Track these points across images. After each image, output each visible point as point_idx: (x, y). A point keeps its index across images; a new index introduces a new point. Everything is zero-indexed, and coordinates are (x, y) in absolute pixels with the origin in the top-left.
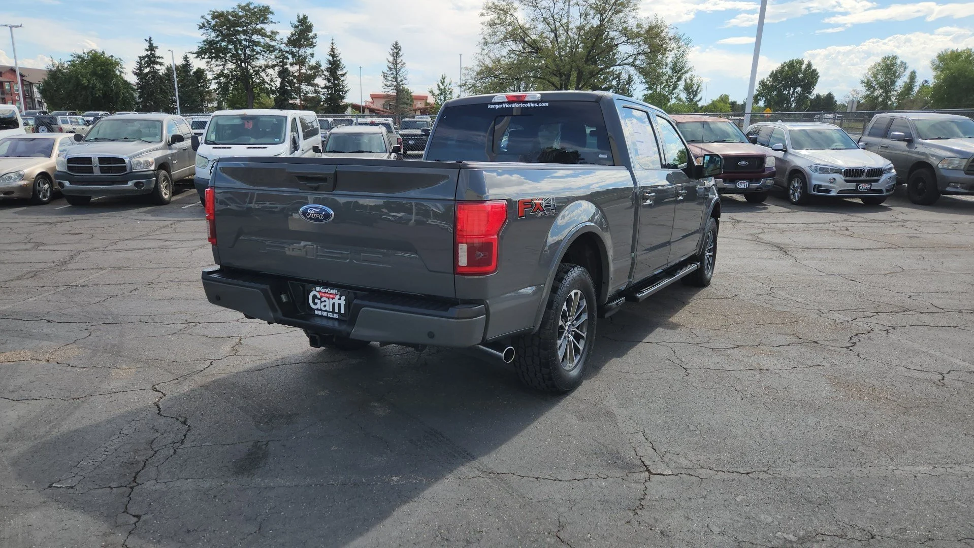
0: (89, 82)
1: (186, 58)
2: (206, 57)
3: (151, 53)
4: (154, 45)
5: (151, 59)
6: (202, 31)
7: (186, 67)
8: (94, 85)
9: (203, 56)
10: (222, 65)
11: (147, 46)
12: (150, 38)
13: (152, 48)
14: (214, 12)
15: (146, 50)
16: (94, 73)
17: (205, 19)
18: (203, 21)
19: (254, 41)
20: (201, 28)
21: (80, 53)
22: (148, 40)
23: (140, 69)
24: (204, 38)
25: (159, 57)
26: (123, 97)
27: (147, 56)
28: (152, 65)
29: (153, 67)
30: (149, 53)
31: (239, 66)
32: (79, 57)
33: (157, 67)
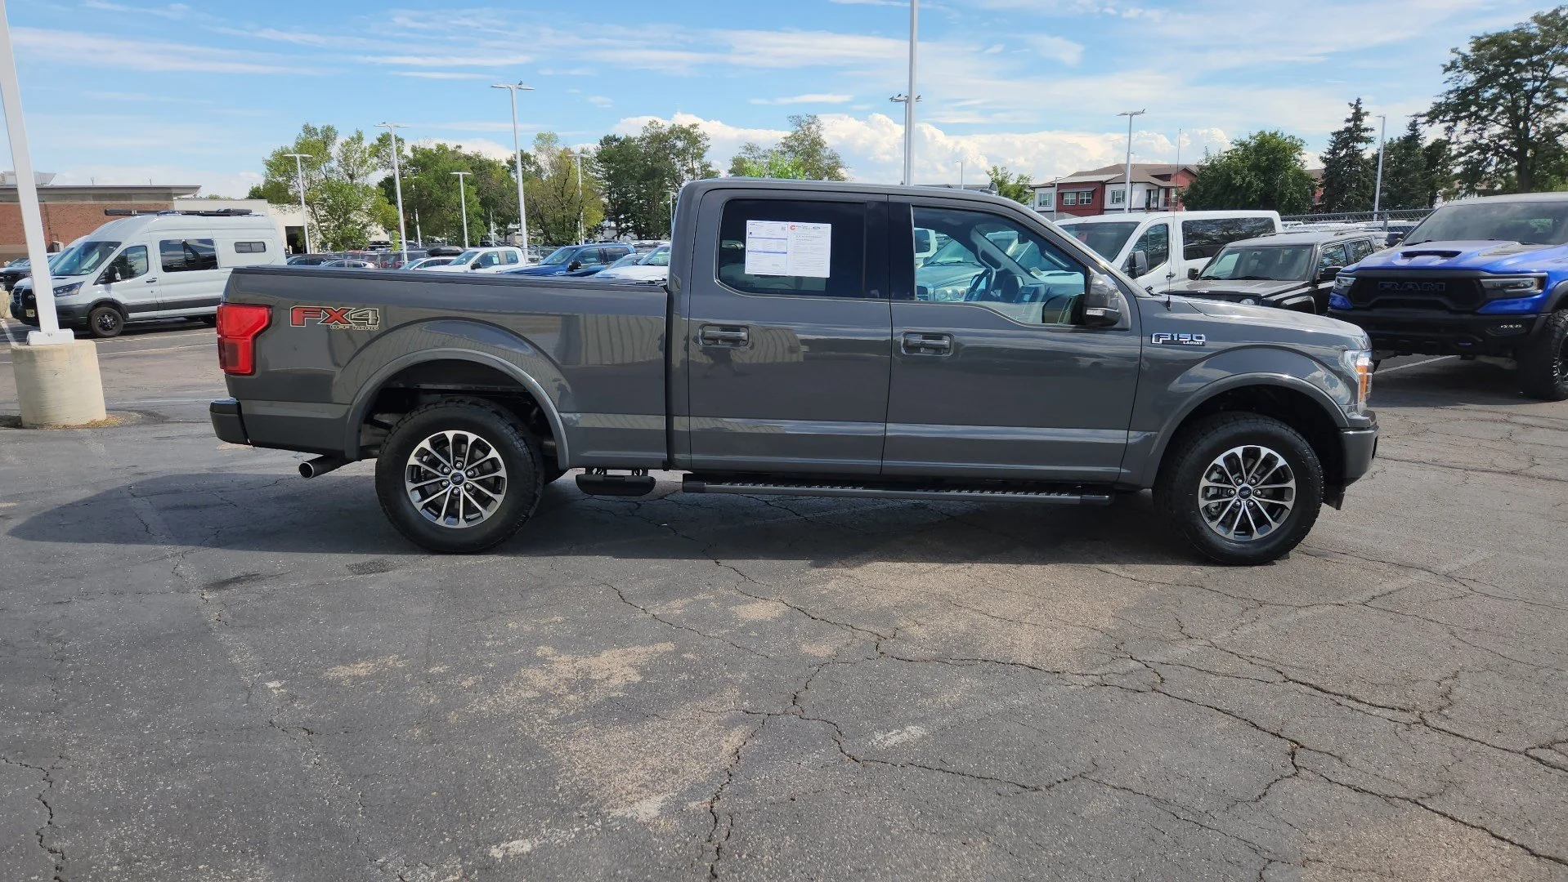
0: (1244, 179)
1: (1413, 126)
2: (1448, 118)
3: (1355, 125)
4: (1363, 111)
5: (1351, 135)
6: (1449, 74)
7: (1412, 140)
8: (1250, 184)
9: (1441, 118)
10: (1479, 129)
11: (1349, 113)
12: (1358, 100)
13: (1358, 116)
14: (1479, 38)
15: (1348, 121)
16: (1255, 167)
17: (1459, 53)
18: (1454, 56)
19: (1553, 79)
20: (1447, 70)
21: (1245, 138)
22: (1355, 103)
23: (1333, 152)
24: (1451, 86)
25: (1366, 130)
26: (1289, 202)
27: (1348, 130)
28: (1351, 144)
29: (1353, 147)
30: (1351, 124)
31: (1515, 128)
32: (1242, 144)
33: (1360, 146)
